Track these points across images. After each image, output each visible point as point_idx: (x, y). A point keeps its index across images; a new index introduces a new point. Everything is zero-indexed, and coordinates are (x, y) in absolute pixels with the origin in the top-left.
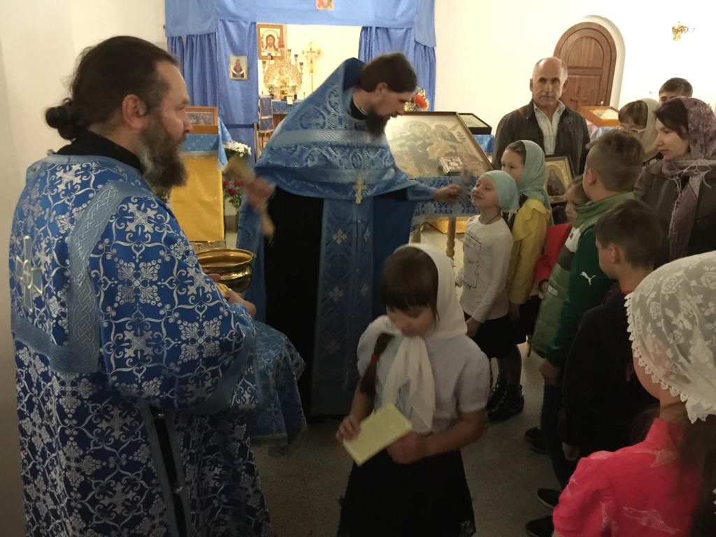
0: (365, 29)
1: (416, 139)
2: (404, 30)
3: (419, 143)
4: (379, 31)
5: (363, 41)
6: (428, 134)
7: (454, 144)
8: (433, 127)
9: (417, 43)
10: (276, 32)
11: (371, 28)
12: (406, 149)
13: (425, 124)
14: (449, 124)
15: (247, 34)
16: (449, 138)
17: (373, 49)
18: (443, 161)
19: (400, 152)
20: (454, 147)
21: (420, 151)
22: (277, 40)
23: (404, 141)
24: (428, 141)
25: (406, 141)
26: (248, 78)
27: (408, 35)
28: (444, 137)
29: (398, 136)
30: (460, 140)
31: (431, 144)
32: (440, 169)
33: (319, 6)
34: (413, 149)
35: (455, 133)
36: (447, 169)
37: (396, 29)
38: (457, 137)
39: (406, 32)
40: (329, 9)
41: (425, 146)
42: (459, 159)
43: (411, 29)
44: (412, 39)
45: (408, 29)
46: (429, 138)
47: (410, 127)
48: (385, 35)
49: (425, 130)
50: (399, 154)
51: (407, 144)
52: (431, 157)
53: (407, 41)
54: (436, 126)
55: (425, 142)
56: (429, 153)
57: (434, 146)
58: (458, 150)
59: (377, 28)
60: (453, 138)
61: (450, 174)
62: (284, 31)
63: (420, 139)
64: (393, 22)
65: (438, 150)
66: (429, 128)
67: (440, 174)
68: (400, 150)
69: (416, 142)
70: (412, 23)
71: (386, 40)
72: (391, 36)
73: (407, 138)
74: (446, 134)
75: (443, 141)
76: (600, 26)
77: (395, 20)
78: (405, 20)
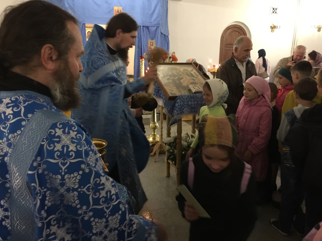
1: (175, 76)
2: (155, 28)
3: (176, 78)
4: (144, 28)
6: (180, 73)
7: (193, 78)
8: (182, 70)
9: (162, 33)
11: (140, 26)
12: (170, 81)
13: (178, 69)
16: (190, 75)
17: (142, 36)
18: (191, 87)
19: (168, 83)
20: (194, 80)
21: (177, 82)
23: (169, 77)
24: (180, 77)
25: (170, 77)
27: (158, 29)
28: (188, 75)
29: (166, 75)
30: (196, 76)
31: (182, 78)
32: (190, 90)
34: (174, 81)
35: (193, 73)
36: (194, 91)
37: (152, 27)
38: (194, 75)
39: (157, 28)
41: (180, 79)
42: (198, 86)
43: (159, 27)
44: (160, 31)
45: (157, 27)
46: (181, 75)
47: (171, 70)
48: (147, 30)
49: (178, 72)
50: (168, 84)
51: (171, 78)
52: (183, 85)
53: (157, 32)
54: (183, 70)
56: (182, 83)
57: (184, 79)
58: (196, 81)
59: (143, 26)
60: (192, 75)
61: (195, 93)
63: (177, 76)
64: (150, 24)
65: (186, 81)
66: (180, 71)
67: (190, 93)
68: (167, 81)
69: (175, 78)
70: (159, 24)
71: (148, 32)
72: (150, 30)
73: (170, 76)
74: (189, 74)
75: (188, 77)
76: (240, 26)
77: (151, 23)
78: (156, 23)
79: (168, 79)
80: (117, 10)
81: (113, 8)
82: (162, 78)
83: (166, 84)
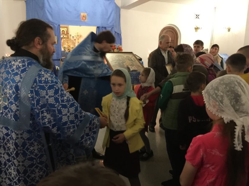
0: (98, 27)
1: (120, 60)
2: (111, 28)
3: (121, 62)
4: (103, 28)
5: (98, 31)
7: (133, 62)
8: (125, 57)
9: (115, 32)
10: (65, 29)
11: (100, 27)
13: (122, 56)
14: (130, 56)
15: (57, 29)
18: (130, 67)
20: (133, 63)
21: (121, 64)
22: (66, 32)
23: (116, 61)
24: (124, 61)
26: (58, 44)
28: (129, 60)
29: (114, 60)
31: (125, 62)
32: (129, 69)
33: (82, 19)
34: (119, 63)
35: (132, 59)
36: (131, 69)
37: (108, 27)
38: (133, 60)
39: (112, 29)
40: (85, 21)
41: (123, 63)
42: (135, 66)
43: (113, 27)
44: (114, 31)
46: (124, 60)
47: (118, 57)
48: (105, 29)
53: (112, 31)
54: (126, 57)
55: (123, 61)
56: (124, 65)
59: (102, 27)
60: (132, 60)
61: (132, 71)
62: (68, 29)
63: (121, 60)
65: (128, 64)
66: (124, 57)
70: (113, 25)
73: (117, 60)
74: (130, 59)
75: (129, 61)
76: (173, 27)
77: (108, 25)
78: (111, 24)
79: (116, 63)
80: (83, 15)
81: (80, 14)
82: (112, 61)
83: (113, 66)
